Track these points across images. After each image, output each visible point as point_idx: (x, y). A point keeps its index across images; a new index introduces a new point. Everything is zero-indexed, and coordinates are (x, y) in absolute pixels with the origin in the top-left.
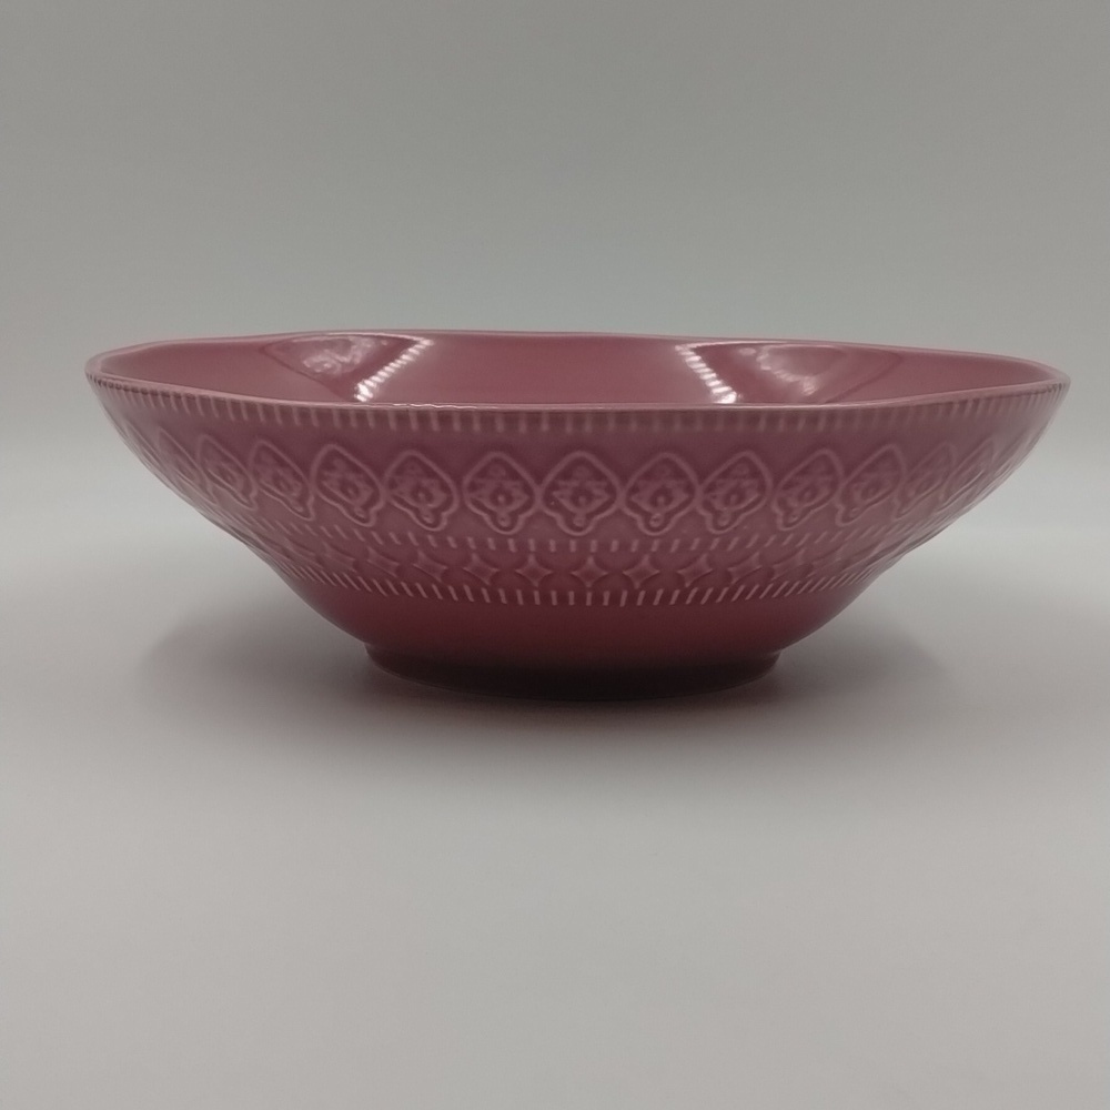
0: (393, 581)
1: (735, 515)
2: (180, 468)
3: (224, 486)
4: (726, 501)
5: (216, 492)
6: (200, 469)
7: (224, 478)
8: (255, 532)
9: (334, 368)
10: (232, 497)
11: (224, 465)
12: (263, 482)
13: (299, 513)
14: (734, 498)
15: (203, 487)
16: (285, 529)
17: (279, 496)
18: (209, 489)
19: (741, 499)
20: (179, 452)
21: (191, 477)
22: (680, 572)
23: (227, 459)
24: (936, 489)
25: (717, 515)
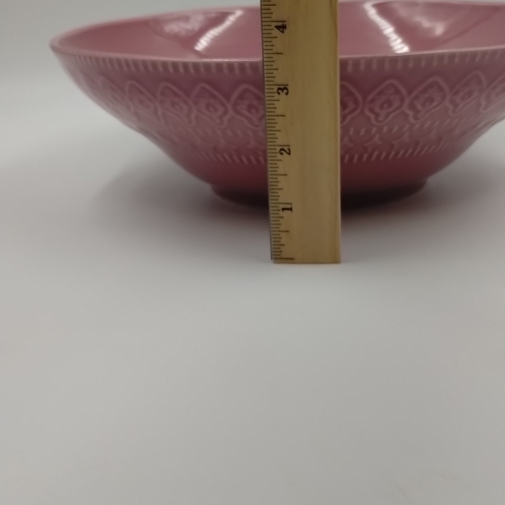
1: (388, 115)
4: (382, 107)
14: (386, 106)
19: (390, 105)
22: (365, 145)
25: (377, 115)
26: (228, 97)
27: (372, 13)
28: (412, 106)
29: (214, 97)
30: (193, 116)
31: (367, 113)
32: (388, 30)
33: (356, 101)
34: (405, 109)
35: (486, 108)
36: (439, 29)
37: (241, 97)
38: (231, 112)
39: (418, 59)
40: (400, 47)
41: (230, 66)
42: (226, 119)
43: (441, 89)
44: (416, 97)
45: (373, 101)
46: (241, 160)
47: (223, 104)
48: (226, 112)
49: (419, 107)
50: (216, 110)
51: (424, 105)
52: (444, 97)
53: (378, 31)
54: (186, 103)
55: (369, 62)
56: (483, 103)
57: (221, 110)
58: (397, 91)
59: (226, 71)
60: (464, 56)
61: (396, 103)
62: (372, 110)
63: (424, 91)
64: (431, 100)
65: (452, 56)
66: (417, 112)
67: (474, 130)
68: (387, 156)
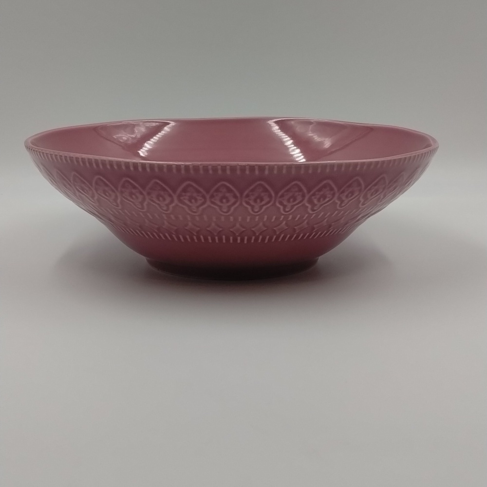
0: (156, 233)
1: (293, 207)
2: (65, 186)
3: (83, 194)
4: (289, 201)
5: (80, 196)
6: (73, 186)
7: (83, 190)
8: (99, 213)
9: (128, 139)
10: (87, 199)
11: (83, 185)
12: (99, 192)
13: (114, 205)
14: (291, 200)
15: (75, 194)
16: (110, 211)
17: (107, 199)
18: (77, 195)
19: (295, 200)
20: (65, 180)
21: (70, 190)
22: (275, 229)
23: (84, 183)
24: (379, 194)
25: (285, 206)
26: (174, 191)
27: (276, 128)
28: (310, 201)
29: (164, 190)
30: (145, 204)
31: (278, 205)
32: (289, 142)
33: (270, 196)
34: (305, 202)
35: (363, 204)
36: (327, 143)
37: (185, 190)
38: (176, 201)
39: (315, 167)
40: (298, 156)
41: (178, 168)
42: (171, 206)
43: (332, 189)
44: (314, 194)
45: (282, 196)
46: (179, 238)
47: (170, 196)
48: (172, 201)
49: (315, 201)
50: (164, 200)
51: (319, 200)
52: (334, 195)
53: (281, 142)
54: (141, 193)
55: (280, 168)
56: (362, 200)
57: (168, 200)
58: (300, 190)
59: (174, 171)
60: (348, 165)
61: (299, 198)
62: (281, 203)
63: (320, 190)
64: (324, 197)
65: (340, 166)
66: (313, 205)
67: (354, 221)
68: (290, 238)
